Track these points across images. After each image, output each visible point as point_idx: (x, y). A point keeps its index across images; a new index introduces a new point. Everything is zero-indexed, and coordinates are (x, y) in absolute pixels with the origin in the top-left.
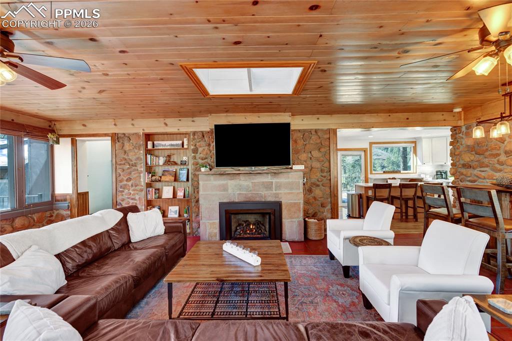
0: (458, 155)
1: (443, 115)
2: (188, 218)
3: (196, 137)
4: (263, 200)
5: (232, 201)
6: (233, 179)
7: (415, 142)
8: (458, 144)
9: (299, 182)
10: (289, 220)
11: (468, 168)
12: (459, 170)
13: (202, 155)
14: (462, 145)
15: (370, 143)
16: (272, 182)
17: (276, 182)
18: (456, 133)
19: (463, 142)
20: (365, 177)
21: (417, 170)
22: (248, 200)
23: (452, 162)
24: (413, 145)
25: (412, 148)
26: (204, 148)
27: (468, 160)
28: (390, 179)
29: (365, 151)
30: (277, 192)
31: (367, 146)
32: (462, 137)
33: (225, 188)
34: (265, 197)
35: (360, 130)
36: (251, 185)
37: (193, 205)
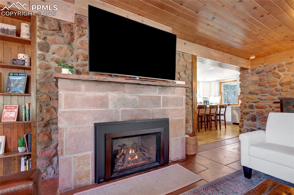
0: (246, 87)
1: (243, 60)
2: (28, 153)
3: (46, 26)
4: (151, 118)
5: (114, 120)
6: (116, 91)
8: (245, 80)
9: (183, 97)
10: (175, 138)
11: (253, 94)
12: (246, 96)
13: (55, 56)
16: (160, 97)
17: (163, 97)
18: (244, 74)
19: (249, 79)
22: (133, 118)
23: (241, 91)
26: (61, 45)
27: (254, 89)
30: (165, 108)
32: (249, 76)
33: (103, 103)
34: (153, 114)
36: (138, 99)
37: (38, 132)
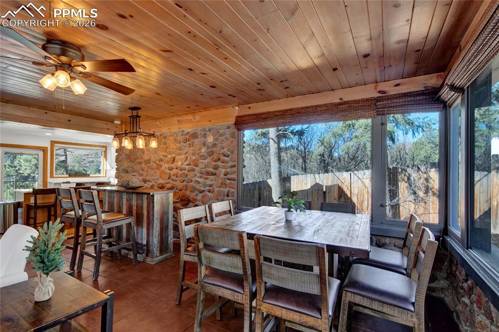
0: (120, 161)
1: (107, 124)
7: (106, 147)
11: (126, 172)
12: (121, 174)
14: (123, 153)
15: (51, 141)
20: (44, 181)
21: (107, 174)
23: (117, 167)
24: (104, 149)
25: (103, 153)
27: (126, 166)
28: (64, 183)
29: (44, 150)
31: (47, 144)
35: (38, 126)
